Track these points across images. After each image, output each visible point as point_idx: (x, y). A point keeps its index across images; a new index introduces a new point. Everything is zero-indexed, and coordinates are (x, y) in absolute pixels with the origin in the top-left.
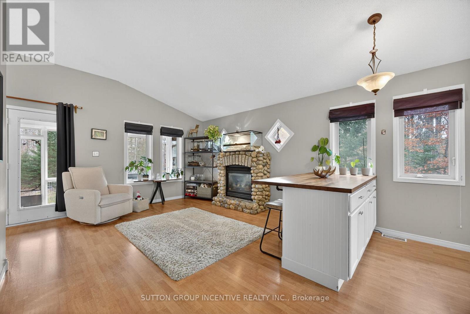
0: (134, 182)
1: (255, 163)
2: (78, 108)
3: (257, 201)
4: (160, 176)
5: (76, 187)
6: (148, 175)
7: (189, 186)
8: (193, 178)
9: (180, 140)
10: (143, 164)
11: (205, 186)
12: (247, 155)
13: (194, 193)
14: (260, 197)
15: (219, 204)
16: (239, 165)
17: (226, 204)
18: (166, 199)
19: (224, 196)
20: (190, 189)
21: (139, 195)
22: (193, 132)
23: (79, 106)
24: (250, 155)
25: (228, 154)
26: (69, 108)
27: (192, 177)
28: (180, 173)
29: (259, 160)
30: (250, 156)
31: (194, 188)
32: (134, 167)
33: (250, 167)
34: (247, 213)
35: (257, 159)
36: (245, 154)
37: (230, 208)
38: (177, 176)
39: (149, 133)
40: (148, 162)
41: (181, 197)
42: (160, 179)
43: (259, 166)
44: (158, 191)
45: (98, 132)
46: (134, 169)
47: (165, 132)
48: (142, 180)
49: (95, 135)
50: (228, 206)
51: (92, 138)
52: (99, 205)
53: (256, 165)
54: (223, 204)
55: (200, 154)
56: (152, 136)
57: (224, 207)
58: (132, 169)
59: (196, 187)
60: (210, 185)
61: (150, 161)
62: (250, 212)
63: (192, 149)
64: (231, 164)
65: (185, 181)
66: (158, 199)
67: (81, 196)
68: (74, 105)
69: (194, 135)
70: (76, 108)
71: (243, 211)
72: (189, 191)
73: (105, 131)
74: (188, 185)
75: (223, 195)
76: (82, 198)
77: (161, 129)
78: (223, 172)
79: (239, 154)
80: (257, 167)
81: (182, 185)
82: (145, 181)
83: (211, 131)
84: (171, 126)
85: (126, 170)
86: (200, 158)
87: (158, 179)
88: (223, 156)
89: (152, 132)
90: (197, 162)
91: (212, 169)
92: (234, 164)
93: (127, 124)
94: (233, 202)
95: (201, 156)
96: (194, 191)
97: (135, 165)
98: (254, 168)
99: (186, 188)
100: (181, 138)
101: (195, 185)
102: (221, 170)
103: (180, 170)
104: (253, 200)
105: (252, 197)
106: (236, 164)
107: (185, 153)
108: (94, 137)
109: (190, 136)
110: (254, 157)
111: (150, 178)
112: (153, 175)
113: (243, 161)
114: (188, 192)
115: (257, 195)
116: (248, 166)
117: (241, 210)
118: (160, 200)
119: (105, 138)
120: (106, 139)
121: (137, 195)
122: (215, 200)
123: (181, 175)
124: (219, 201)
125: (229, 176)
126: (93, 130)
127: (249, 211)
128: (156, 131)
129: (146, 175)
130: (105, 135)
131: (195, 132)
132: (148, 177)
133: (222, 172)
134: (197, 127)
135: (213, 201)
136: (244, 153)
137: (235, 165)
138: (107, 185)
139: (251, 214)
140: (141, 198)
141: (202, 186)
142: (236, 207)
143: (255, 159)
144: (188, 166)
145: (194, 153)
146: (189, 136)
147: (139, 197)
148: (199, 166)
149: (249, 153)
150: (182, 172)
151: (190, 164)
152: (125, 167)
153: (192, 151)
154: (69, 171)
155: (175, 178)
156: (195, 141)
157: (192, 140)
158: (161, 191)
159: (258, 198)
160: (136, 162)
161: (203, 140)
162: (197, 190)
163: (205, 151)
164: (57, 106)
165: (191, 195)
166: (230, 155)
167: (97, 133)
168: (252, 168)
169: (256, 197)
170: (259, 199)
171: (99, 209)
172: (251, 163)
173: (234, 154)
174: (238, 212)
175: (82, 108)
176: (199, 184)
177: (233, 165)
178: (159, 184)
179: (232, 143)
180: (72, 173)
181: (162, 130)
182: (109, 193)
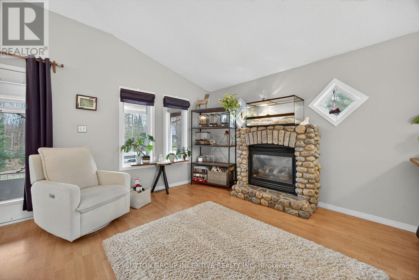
0: (132, 166)
1: (302, 142)
2: (56, 65)
3: (308, 197)
4: (163, 158)
5: (48, 176)
6: (149, 157)
7: (197, 169)
8: (200, 160)
9: (186, 114)
10: (142, 142)
11: (217, 170)
12: (289, 130)
13: (203, 178)
14: (311, 192)
15: (243, 196)
16: (273, 144)
17: (253, 197)
18: (170, 186)
19: (247, 184)
20: (198, 173)
21: (138, 183)
22: (202, 103)
23: (58, 62)
24: (293, 130)
25: (253, 129)
26: (44, 65)
27: (199, 158)
28: (187, 153)
29: (311, 138)
30: (293, 132)
31: (204, 172)
32: (132, 146)
33: (293, 147)
34: (293, 215)
35: (307, 136)
36: (284, 129)
37: (260, 204)
38: (184, 158)
39: (150, 104)
40: (149, 139)
41: (186, 182)
42: (163, 161)
43: (309, 146)
44: (162, 177)
45: (86, 99)
46: (132, 149)
47: (168, 102)
48: (142, 163)
49: (81, 103)
50: (258, 201)
51: (77, 108)
52: (78, 209)
53: (304, 145)
54: (248, 197)
55: (208, 130)
56: (154, 107)
57: (251, 201)
58: (129, 149)
59: (207, 171)
60: (224, 168)
61: (151, 138)
62: (299, 213)
63: (200, 124)
64: (259, 143)
65: (192, 163)
66: (160, 186)
67: (52, 193)
68: (51, 60)
69: (203, 107)
70: (54, 65)
71: (284, 211)
72: (198, 175)
73: (95, 99)
74: (196, 167)
75: (245, 183)
76: (53, 197)
77: (164, 99)
78: (246, 153)
79: (274, 129)
80: (306, 148)
81: (188, 167)
82: (145, 164)
83: (228, 100)
84: (176, 96)
85: (122, 150)
86: (209, 135)
87: (161, 161)
88: (247, 132)
89: (154, 102)
90: (206, 140)
91: (228, 148)
92: (265, 142)
93: (123, 91)
94: (265, 195)
95: (209, 132)
96: (204, 176)
97: (133, 144)
98: (301, 149)
99: (193, 171)
100: (186, 110)
101: (204, 168)
102: (243, 150)
103: (186, 149)
104: (299, 195)
105: (297, 190)
106: (269, 143)
107: (192, 129)
108: (79, 106)
109: (198, 108)
110: (302, 134)
111: (151, 161)
112: (155, 156)
113: (281, 139)
114: (195, 176)
115: (306, 187)
116: (290, 146)
117: (282, 209)
118: (163, 187)
119: (94, 108)
120: (96, 110)
121: (136, 183)
122: (235, 190)
123: (188, 155)
124: (242, 192)
125: (254, 159)
126: (78, 96)
127: (297, 212)
128: (159, 101)
129: (146, 157)
130: (95, 104)
131: (204, 103)
132: (149, 159)
133: (244, 153)
134: (207, 96)
135: (233, 191)
136: (282, 127)
137: (267, 144)
138: (95, 172)
139: (299, 216)
140: (141, 188)
141: (214, 169)
142: (272, 204)
143: (303, 136)
144: (195, 145)
145: (201, 129)
146: (196, 108)
147: (138, 185)
148: (210, 145)
149: (291, 127)
150: (189, 153)
151: (198, 143)
152: (121, 146)
153: (201, 126)
154: (39, 154)
155: (181, 160)
156: (202, 114)
157: (199, 114)
158: (165, 176)
159: (308, 192)
160: (134, 139)
161: (214, 113)
162: (207, 174)
163: (216, 126)
164: (26, 60)
165: (200, 180)
166: (257, 130)
167: (84, 100)
168: (295, 149)
169: (305, 191)
170: (310, 194)
171: (79, 216)
172: (295, 142)
173: (264, 130)
174: (276, 211)
175: (62, 66)
176: (210, 168)
177: (262, 144)
178: (162, 168)
179: (255, 115)
180: (44, 157)
181: (166, 100)
182: (98, 184)
